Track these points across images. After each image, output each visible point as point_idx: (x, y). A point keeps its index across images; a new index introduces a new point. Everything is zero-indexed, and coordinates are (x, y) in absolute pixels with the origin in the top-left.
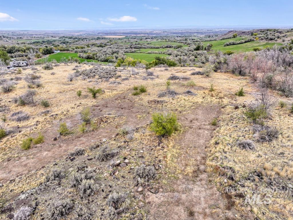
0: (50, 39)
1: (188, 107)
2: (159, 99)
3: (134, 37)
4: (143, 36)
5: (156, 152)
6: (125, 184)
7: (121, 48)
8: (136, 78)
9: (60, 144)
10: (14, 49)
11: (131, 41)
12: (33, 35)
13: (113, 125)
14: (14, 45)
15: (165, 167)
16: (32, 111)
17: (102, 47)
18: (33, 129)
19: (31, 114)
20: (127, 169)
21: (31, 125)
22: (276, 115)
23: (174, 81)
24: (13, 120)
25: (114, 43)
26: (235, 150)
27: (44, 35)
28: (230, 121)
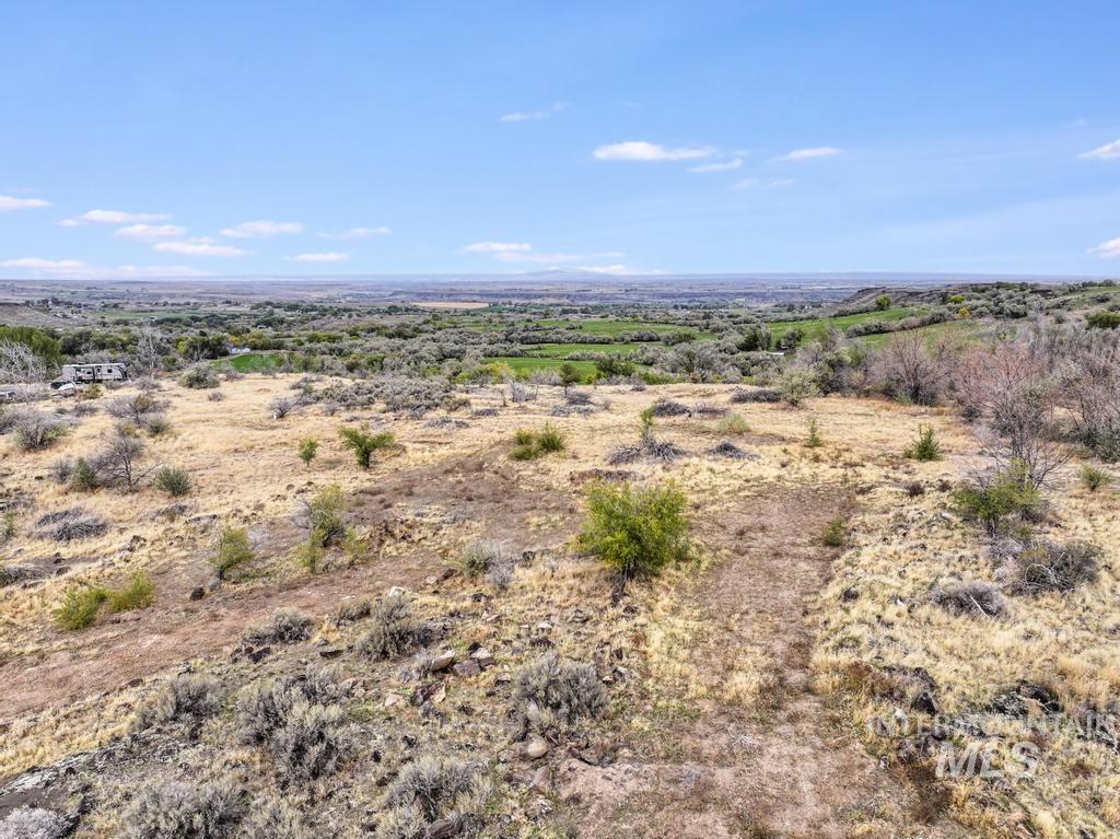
0: (220, 309)
1: (727, 493)
2: (613, 469)
3: (522, 305)
4: (551, 305)
5: (602, 626)
6: (474, 735)
7: (471, 340)
8: (524, 410)
9: (213, 608)
10: (87, 340)
11: (511, 319)
12: (159, 296)
13: (431, 549)
14: (89, 329)
15: (642, 674)
16: (121, 509)
17: (406, 338)
18: (114, 564)
19: (115, 517)
20: (482, 683)
21: (108, 550)
22: (1077, 511)
23: (671, 420)
24: (41, 537)
25: (449, 325)
26: (925, 619)
27: (200, 298)
28: (894, 530)
